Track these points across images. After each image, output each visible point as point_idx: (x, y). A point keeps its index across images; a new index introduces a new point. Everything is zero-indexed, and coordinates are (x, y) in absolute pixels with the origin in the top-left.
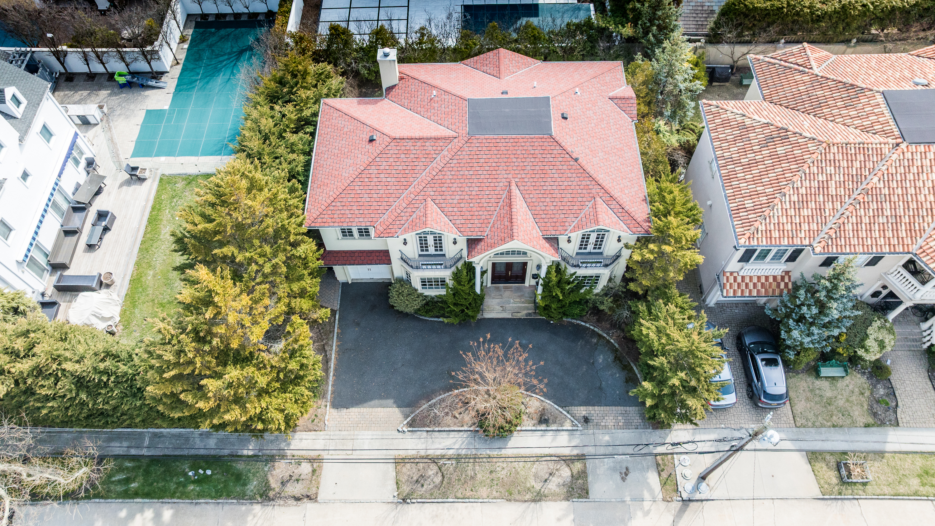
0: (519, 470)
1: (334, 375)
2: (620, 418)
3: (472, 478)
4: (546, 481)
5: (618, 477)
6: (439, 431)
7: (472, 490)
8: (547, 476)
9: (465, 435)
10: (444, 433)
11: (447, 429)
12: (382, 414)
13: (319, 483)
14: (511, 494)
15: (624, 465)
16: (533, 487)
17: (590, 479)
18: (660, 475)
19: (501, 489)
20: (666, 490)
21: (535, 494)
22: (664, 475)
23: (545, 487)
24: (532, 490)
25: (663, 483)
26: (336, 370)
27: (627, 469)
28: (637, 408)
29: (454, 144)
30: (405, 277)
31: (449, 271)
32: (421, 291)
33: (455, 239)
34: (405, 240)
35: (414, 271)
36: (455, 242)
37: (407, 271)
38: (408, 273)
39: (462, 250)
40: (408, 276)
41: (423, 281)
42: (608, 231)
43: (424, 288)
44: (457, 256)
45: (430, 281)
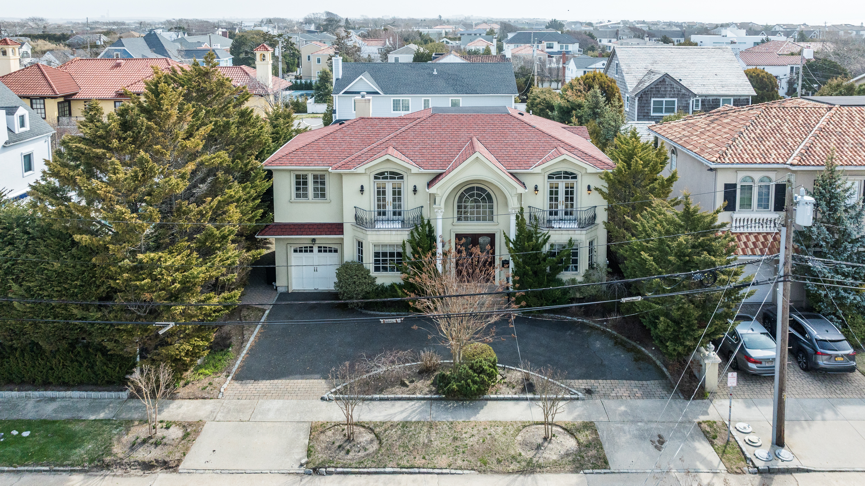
0: (497, 437)
1: (247, 353)
2: (636, 390)
3: (425, 445)
4: (539, 447)
5: (651, 448)
6: (381, 399)
7: (424, 458)
8: (540, 441)
9: (418, 404)
10: (387, 402)
11: (392, 396)
12: (302, 385)
13: (188, 449)
14: (485, 464)
15: (656, 433)
16: (520, 455)
17: (606, 446)
18: (712, 444)
19: (470, 458)
20: (729, 460)
21: (524, 464)
22: (719, 442)
23: (538, 455)
24: (519, 459)
25: (720, 451)
26: (251, 350)
27: (660, 436)
28: (656, 382)
29: (418, 120)
30: (356, 259)
31: (407, 233)
32: (373, 274)
33: (415, 186)
34: (362, 187)
35: (368, 233)
36: (415, 190)
37: (359, 242)
38: (360, 244)
39: (422, 207)
40: (360, 251)
41: (377, 254)
42: (575, 178)
43: (377, 269)
44: (417, 213)
45: (384, 254)
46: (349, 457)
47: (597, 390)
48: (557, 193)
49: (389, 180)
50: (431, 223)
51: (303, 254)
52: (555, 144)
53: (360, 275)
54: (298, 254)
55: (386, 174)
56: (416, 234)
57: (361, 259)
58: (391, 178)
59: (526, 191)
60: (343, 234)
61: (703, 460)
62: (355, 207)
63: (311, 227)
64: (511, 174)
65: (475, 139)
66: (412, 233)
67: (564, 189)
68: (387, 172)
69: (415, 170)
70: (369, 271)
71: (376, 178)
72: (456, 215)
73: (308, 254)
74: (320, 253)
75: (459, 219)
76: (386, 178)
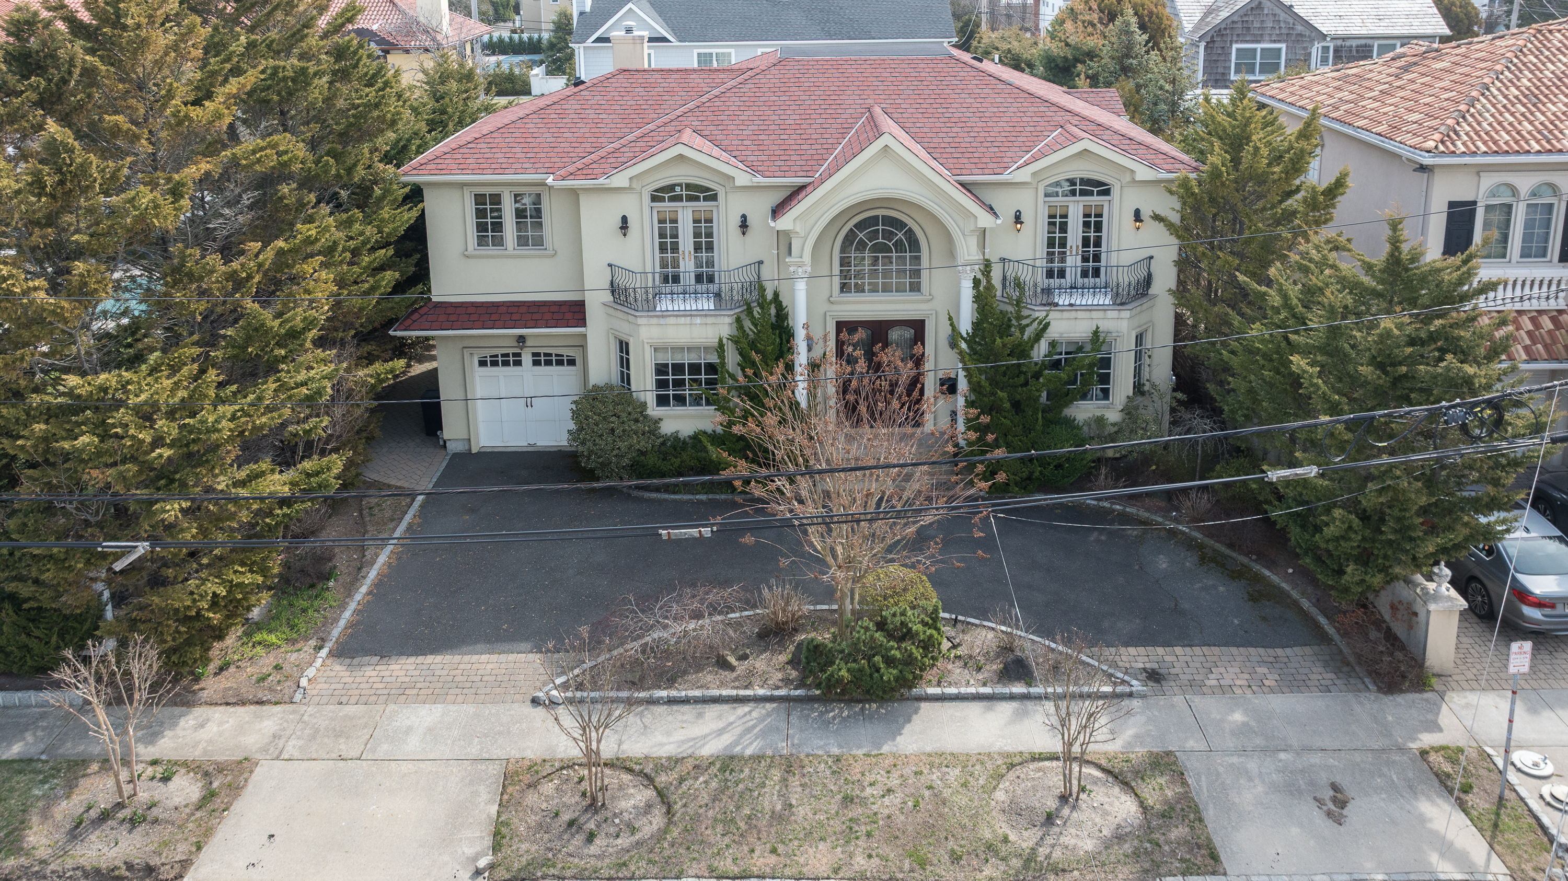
0: (947, 793)
1: (369, 593)
2: (1262, 670)
3: (777, 818)
4: (1050, 819)
5: (1318, 816)
6: (671, 701)
7: (774, 851)
8: (1052, 804)
9: (758, 712)
10: (686, 708)
11: (697, 693)
12: (490, 666)
13: (208, 833)
14: (923, 864)
15: (1324, 778)
16: (1006, 840)
17: (1210, 814)
18: (1463, 806)
19: (885, 850)
20: (1512, 848)
21: (1016, 863)
22: (1479, 801)
23: (1049, 840)
24: (1004, 850)
25: (1487, 825)
26: (379, 584)
27: (1335, 787)
28: (1307, 650)
29: (749, 73)
30: (615, 379)
31: (728, 320)
32: (653, 410)
33: (744, 217)
34: (624, 219)
35: (640, 321)
36: (744, 225)
37: (621, 342)
38: (624, 347)
39: (760, 263)
40: (625, 363)
41: (661, 369)
42: (1107, 192)
43: (662, 401)
44: (749, 276)
45: (678, 368)
46: (593, 849)
47: (1172, 671)
48: (1064, 228)
49: (684, 203)
50: (781, 298)
51: (500, 370)
52: (1059, 118)
53: (624, 415)
54: (489, 370)
55: (678, 189)
56: (747, 324)
57: (626, 378)
58: (691, 198)
59: (999, 222)
60: (584, 325)
61: (1447, 849)
62: (610, 265)
63: (514, 310)
64: (962, 184)
65: (877, 110)
66: (738, 320)
67: (1081, 220)
68: (680, 185)
69: (743, 178)
70: (644, 405)
71: (654, 199)
72: (837, 281)
73: (511, 370)
74: (537, 368)
75: (844, 288)
76: (678, 198)
